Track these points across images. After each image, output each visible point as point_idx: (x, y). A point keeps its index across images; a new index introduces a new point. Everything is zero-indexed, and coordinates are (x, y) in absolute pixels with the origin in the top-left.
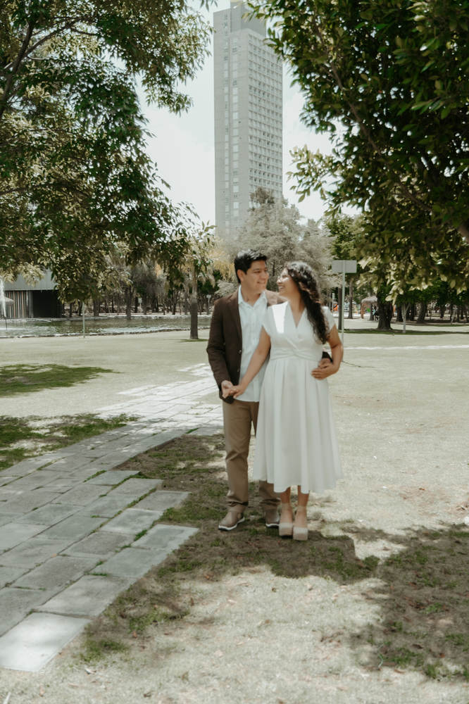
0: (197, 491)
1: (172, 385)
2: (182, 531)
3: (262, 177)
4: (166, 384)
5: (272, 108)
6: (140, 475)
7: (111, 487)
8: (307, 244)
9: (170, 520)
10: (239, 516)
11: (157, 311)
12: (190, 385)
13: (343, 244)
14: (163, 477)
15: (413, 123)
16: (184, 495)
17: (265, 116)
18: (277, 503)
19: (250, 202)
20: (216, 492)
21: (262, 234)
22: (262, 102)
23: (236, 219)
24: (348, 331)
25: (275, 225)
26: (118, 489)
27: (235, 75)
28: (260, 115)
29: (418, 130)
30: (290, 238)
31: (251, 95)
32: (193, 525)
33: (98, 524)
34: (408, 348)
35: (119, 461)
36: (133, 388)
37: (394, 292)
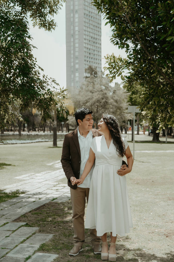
0: (57, 234)
1: (43, 173)
2: (50, 256)
3: (91, 60)
4: (40, 172)
5: (96, 25)
6: (27, 225)
7: (11, 232)
8: (114, 97)
9: (43, 250)
10: (80, 248)
11: (35, 131)
12: (54, 173)
13: (134, 96)
14: (39, 226)
15: (168, 44)
16: (51, 236)
17: (92, 29)
18: (100, 241)
19: (85, 73)
20: (68, 234)
21: (91, 92)
22: (91, 21)
23: (77, 82)
24: (137, 142)
25: (97, 87)
26: (16, 232)
27: (77, 8)
28: (90, 28)
29: (170, 47)
30: (106, 93)
31: (85, 18)
32: (55, 253)
33: (5, 253)
34: (168, 151)
35: (16, 217)
36: (23, 175)
37: (160, 128)
